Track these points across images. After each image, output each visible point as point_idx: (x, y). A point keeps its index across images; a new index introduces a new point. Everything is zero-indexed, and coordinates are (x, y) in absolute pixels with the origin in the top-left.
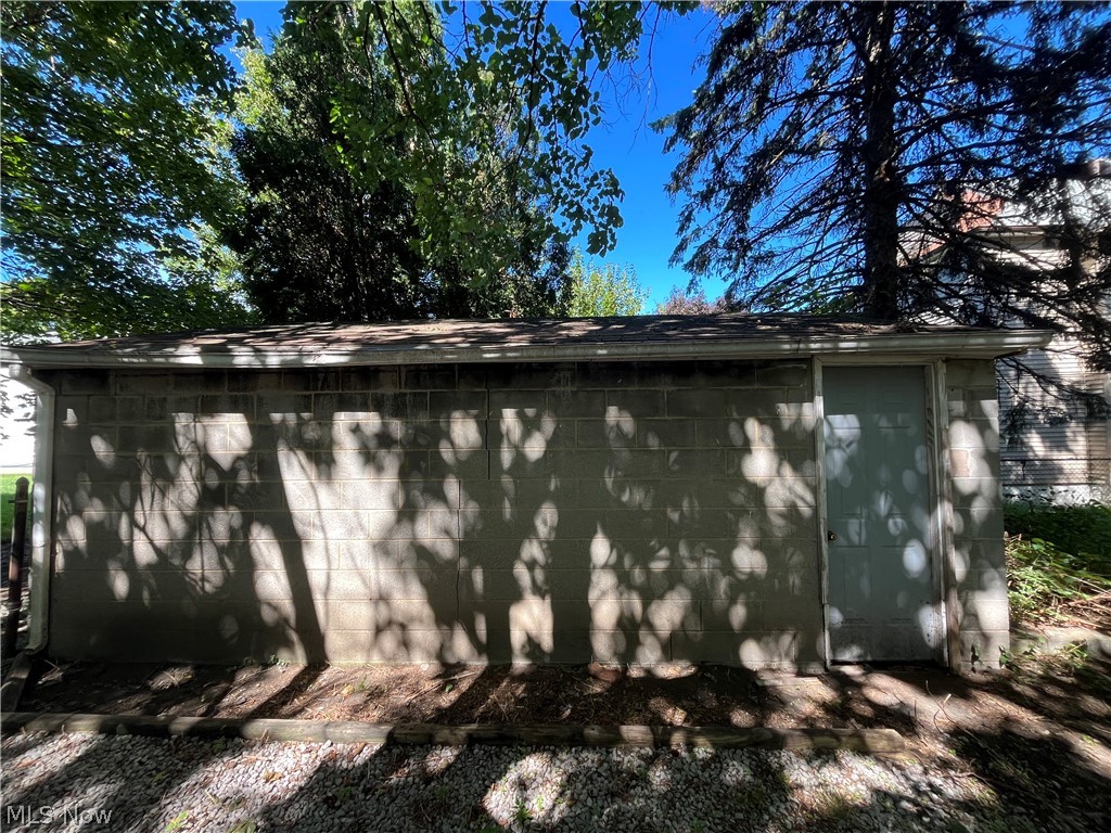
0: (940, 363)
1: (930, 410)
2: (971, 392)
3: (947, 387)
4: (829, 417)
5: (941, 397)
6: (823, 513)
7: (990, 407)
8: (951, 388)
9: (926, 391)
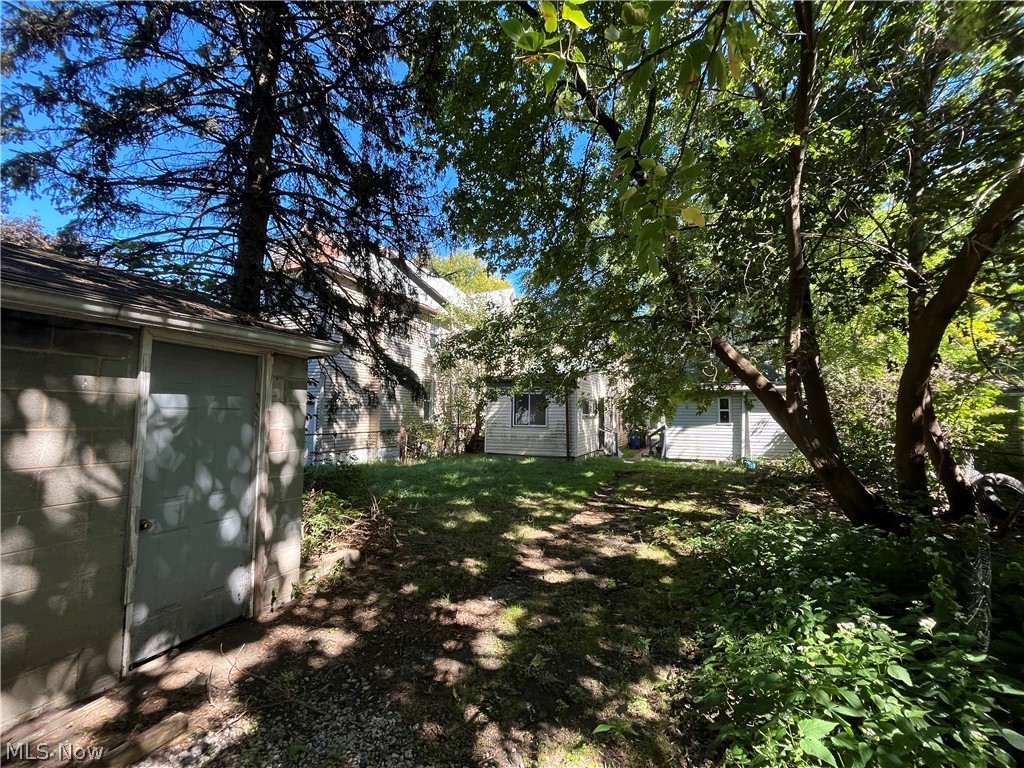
0: (269, 355)
1: (259, 395)
2: (290, 383)
3: (273, 377)
4: (156, 395)
5: (268, 383)
6: (137, 500)
7: (301, 395)
8: (275, 378)
9: (257, 378)
